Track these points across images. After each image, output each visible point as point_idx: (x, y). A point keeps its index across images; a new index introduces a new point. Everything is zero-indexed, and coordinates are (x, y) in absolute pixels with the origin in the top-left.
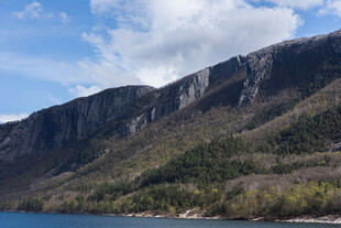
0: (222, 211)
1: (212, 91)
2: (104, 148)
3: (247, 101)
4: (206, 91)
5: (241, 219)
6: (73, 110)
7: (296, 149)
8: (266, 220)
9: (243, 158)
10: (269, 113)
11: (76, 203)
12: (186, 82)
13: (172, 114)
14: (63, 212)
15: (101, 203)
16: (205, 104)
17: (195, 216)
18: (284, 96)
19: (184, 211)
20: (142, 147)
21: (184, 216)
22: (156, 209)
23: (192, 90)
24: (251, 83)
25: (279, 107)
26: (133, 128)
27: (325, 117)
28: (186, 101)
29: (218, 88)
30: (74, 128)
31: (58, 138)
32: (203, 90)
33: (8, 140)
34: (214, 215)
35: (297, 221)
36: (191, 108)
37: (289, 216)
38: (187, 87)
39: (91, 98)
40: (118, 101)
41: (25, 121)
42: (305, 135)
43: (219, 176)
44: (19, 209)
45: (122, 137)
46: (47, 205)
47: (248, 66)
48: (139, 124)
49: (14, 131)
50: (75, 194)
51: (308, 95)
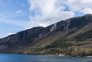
0: (69, 54)
1: (57, 28)
2: (34, 40)
3: (65, 30)
4: (56, 28)
5: (74, 56)
6: (27, 32)
7: (80, 40)
8: (81, 56)
9: (69, 42)
10: (71, 33)
11: (31, 52)
12: (52, 26)
13: (49, 33)
14: (28, 54)
15: (37, 52)
16: (56, 31)
17: (62, 55)
18: (74, 29)
19: (60, 54)
20: (43, 40)
21: (60, 55)
22: (53, 54)
23: (53, 28)
24: (66, 26)
25: (73, 31)
26: (40, 36)
27: (86, 34)
28: (52, 30)
29: (59, 27)
30: (27, 36)
31: (23, 38)
32: (55, 28)
33: (12, 38)
34: (67, 55)
35: (89, 57)
36: (53, 32)
37: (87, 56)
38: (52, 27)
39: (30, 29)
40: (36, 30)
41: (16, 34)
42: (82, 37)
43: (64, 46)
44: (17, 53)
45: (38, 38)
46: (24, 53)
47: (65, 22)
48: (42, 35)
49: (14, 36)
50: (30, 50)
51: (80, 29)
